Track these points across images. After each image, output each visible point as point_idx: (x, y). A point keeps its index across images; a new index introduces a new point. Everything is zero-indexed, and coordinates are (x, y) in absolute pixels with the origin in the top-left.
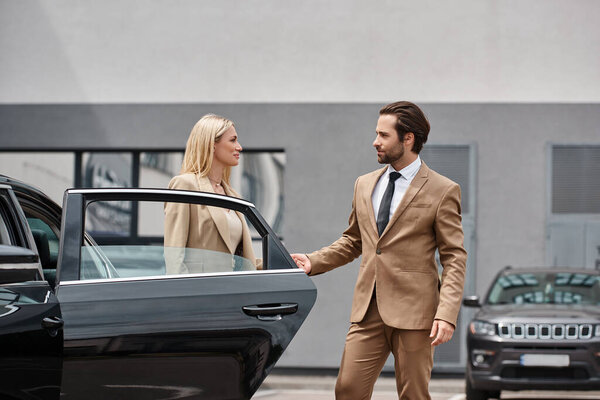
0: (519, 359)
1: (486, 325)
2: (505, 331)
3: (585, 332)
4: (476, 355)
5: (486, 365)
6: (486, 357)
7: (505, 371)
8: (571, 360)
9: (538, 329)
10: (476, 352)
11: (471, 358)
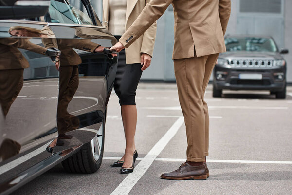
0: (238, 76)
1: (222, 60)
2: (232, 63)
3: (269, 64)
4: (218, 74)
5: (223, 79)
6: (223, 75)
7: (232, 82)
8: (263, 76)
9: (248, 62)
10: (218, 72)
11: (215, 75)
